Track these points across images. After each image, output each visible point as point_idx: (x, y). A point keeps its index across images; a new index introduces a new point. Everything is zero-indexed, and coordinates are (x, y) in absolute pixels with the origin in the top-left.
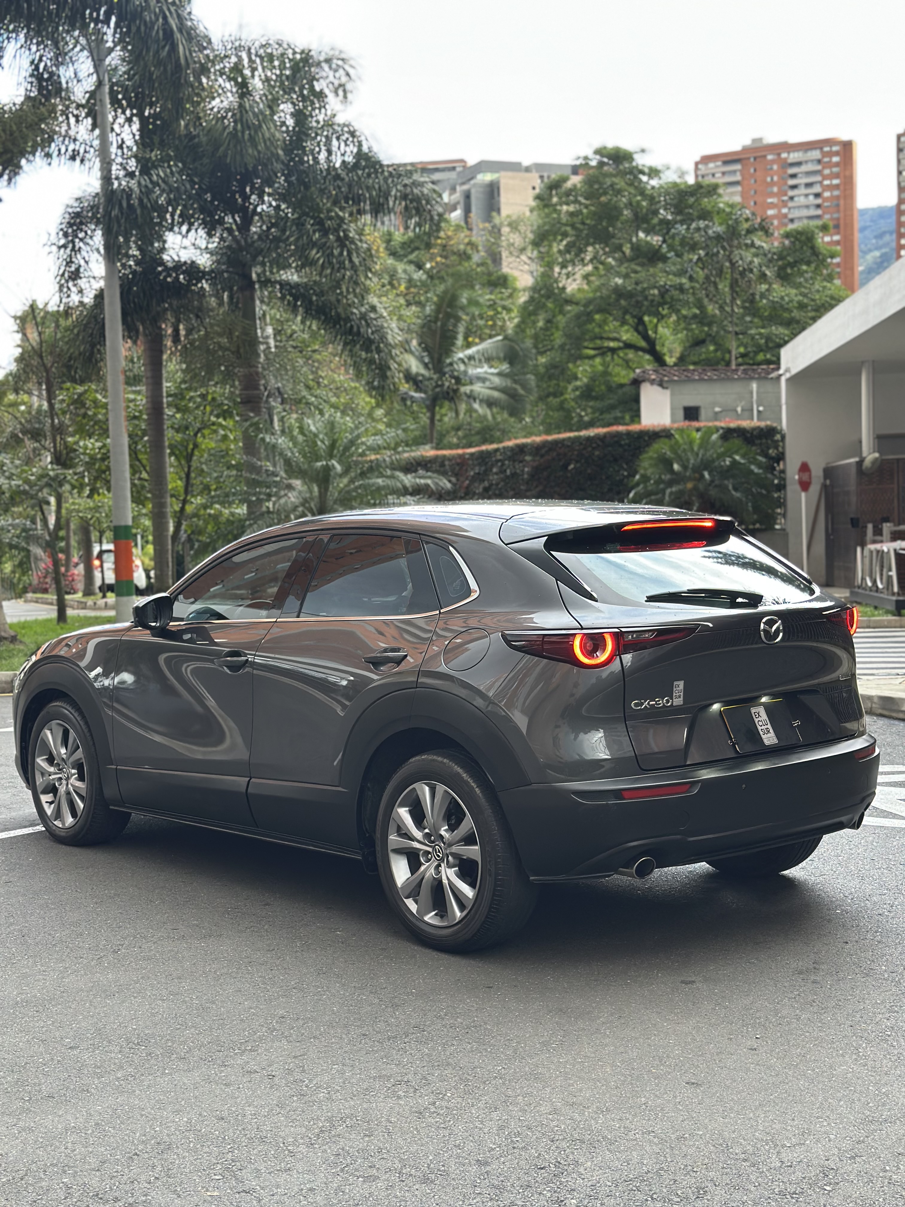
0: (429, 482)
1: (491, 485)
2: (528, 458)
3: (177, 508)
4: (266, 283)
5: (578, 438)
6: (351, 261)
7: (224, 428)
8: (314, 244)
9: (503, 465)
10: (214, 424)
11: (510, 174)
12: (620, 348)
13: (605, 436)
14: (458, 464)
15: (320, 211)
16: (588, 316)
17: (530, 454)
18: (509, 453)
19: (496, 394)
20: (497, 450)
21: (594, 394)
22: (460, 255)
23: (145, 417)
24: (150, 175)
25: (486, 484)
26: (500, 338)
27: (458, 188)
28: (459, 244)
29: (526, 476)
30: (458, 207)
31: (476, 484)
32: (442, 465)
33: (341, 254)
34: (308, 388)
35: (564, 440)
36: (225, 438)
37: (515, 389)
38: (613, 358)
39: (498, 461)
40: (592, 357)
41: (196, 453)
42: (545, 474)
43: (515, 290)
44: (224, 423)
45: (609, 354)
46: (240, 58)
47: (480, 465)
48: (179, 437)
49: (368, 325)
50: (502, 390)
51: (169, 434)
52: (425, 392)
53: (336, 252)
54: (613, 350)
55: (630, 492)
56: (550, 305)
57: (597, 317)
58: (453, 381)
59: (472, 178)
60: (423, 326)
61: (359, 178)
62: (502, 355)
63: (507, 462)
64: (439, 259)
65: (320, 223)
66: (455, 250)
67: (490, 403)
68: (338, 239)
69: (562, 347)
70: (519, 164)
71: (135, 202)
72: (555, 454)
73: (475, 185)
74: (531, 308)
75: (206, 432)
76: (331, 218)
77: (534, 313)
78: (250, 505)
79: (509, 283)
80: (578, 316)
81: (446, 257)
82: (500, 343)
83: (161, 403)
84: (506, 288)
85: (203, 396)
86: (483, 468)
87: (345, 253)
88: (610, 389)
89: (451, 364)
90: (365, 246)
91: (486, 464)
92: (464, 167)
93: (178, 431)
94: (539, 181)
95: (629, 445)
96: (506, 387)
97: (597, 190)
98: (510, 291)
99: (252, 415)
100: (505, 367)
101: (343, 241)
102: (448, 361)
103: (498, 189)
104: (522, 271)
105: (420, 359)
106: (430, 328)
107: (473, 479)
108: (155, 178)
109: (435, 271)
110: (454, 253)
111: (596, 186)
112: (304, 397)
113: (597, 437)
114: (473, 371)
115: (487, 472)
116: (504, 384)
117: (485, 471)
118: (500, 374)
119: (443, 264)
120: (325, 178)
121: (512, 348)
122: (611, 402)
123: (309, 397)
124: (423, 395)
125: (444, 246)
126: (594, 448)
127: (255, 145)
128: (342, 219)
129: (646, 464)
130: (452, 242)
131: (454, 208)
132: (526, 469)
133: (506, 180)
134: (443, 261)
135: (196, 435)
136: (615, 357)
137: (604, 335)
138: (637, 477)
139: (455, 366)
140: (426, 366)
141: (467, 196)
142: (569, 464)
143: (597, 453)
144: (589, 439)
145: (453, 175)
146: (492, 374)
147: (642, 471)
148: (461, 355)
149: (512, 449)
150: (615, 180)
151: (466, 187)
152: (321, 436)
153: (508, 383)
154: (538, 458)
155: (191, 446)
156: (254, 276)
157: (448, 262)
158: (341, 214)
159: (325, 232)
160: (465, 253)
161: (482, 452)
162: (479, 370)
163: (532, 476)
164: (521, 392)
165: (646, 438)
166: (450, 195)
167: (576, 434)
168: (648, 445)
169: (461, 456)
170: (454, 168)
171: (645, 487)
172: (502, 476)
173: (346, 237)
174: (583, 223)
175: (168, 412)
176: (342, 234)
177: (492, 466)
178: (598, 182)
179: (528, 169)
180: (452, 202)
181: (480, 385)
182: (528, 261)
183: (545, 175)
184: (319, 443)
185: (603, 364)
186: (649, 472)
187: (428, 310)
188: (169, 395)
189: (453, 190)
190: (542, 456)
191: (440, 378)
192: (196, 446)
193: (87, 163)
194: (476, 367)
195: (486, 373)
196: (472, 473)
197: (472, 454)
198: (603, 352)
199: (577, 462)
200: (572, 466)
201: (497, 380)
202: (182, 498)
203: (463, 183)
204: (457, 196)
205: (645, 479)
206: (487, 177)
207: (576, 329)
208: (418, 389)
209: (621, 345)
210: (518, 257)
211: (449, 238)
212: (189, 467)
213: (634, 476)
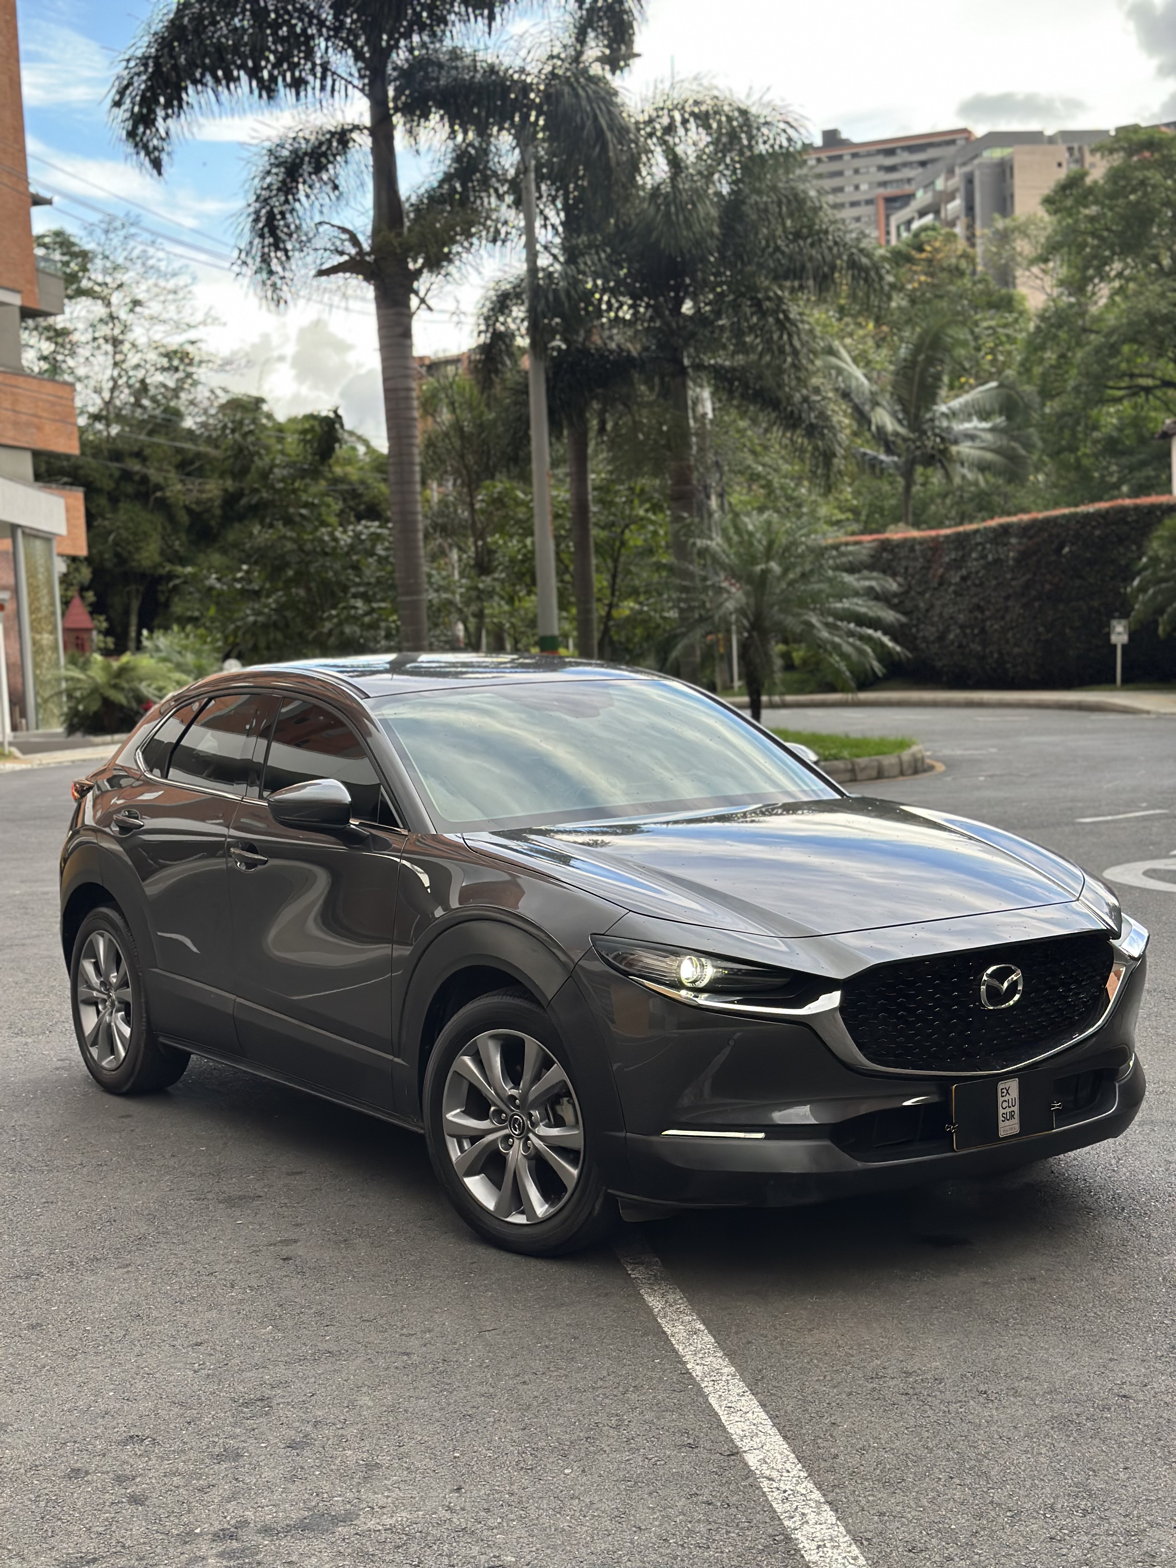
0: (873, 583)
1: (970, 573)
2: (1013, 540)
3: (603, 613)
4: (699, 367)
5: (1074, 516)
6: (791, 344)
7: (652, 522)
8: (751, 329)
9: (984, 549)
10: (642, 519)
11: (1027, 148)
12: (1156, 387)
13: (1107, 511)
14: (931, 549)
15: (758, 291)
16: (1114, 350)
17: (1016, 536)
18: (991, 535)
19: (989, 456)
20: (976, 532)
21: (1120, 447)
22: (950, 271)
23: (570, 515)
24: (575, 263)
25: (964, 572)
26: (993, 384)
27: (958, 171)
28: (948, 257)
29: (1011, 563)
30: (958, 195)
31: (952, 573)
32: (912, 549)
33: (781, 337)
34: (754, 452)
35: (1056, 518)
36: (655, 533)
37: (1014, 449)
38: (1147, 400)
39: (977, 544)
40: (1119, 400)
41: (623, 551)
42: (1035, 559)
43: (1021, 313)
44: (653, 517)
45: (1142, 394)
46: (672, 118)
47: (956, 549)
48: (603, 534)
49: (811, 409)
50: (997, 451)
51: (594, 532)
52: (899, 456)
53: (776, 336)
54: (1148, 390)
55: (1133, 579)
56: (1063, 335)
57: (1126, 349)
58: (938, 440)
59: (976, 156)
60: (897, 373)
61: (801, 249)
62: (997, 407)
63: (988, 546)
64: (923, 278)
65: (757, 304)
66: (945, 265)
67: (983, 467)
68: (778, 321)
69: (1077, 390)
70: (1040, 134)
71: (563, 296)
72: (1046, 535)
73: (980, 165)
74: (1039, 340)
75: (633, 527)
76: (769, 299)
77: (1042, 348)
78: (681, 611)
79: (1015, 304)
80: (1098, 350)
81: (931, 275)
82: (994, 392)
83: (586, 500)
84: (1011, 312)
85: (631, 489)
86: (960, 553)
87: (785, 337)
88: (1142, 440)
89: (932, 420)
90: (807, 327)
91: (964, 548)
92: (967, 139)
93: (603, 528)
94: (1067, 155)
95: (1137, 522)
96: (1001, 447)
97: (1124, 187)
98: (1015, 315)
99: (685, 515)
100: (1000, 420)
101: (785, 324)
102: (928, 416)
103: (1012, 168)
104: (1032, 287)
105: (894, 414)
106: (905, 375)
107: (949, 567)
108: (582, 267)
109: (918, 294)
110: (943, 269)
111: (1122, 183)
112: (749, 467)
113: (1099, 514)
114: (960, 427)
115: (964, 559)
116: (999, 443)
117: (963, 556)
118: (992, 430)
119: (928, 284)
120: (763, 250)
121: (1009, 398)
122: (1142, 456)
123: (754, 466)
124: (896, 459)
125: (930, 261)
126: (1094, 527)
127: (689, 227)
128: (780, 299)
129: (1155, 544)
130: (940, 256)
131: (951, 197)
132: (1011, 554)
133: (1020, 156)
134: (929, 280)
135: (623, 532)
136: (1151, 397)
137: (1137, 371)
138: (1144, 560)
139: (937, 423)
140: (900, 421)
141: (969, 181)
142: (1062, 547)
143: (1097, 532)
144: (1087, 516)
145: (951, 150)
146: (984, 430)
147: (1151, 553)
148: (943, 408)
149: (994, 530)
150: (1149, 174)
151: (967, 169)
152: (758, 535)
153: (1004, 441)
154: (1025, 540)
155: (618, 544)
156: (686, 362)
157: (936, 281)
158: (779, 293)
159: (763, 314)
160: (957, 268)
161: (958, 534)
162: (967, 425)
163: (1017, 561)
164: (1022, 452)
165: (1159, 513)
166: (947, 179)
167: (1073, 510)
168: (1160, 520)
169: (935, 539)
170: (953, 142)
171: (1154, 573)
172: (982, 562)
173: (787, 318)
174: (1108, 229)
175: (594, 508)
176: (781, 316)
177: (971, 551)
178: (1125, 177)
179: (1051, 140)
180: (950, 189)
181: (969, 444)
182: (1041, 275)
183: (1076, 146)
184: (756, 543)
185: (1135, 407)
186: (1161, 552)
187: (903, 352)
188: (594, 489)
189: (951, 172)
190: (1030, 538)
191: (920, 438)
192: (623, 544)
193: (508, 244)
194: (963, 421)
195: (976, 428)
196: (947, 559)
197: (947, 537)
198: (1135, 391)
199: (1073, 544)
200: (1066, 550)
201: (989, 437)
202: (607, 602)
203: (964, 164)
204: (956, 181)
205: (1155, 561)
206: (996, 154)
207: (1095, 366)
208: (889, 451)
209: (1158, 382)
210: (1028, 269)
211: (936, 250)
212: (616, 568)
213: (1140, 558)
